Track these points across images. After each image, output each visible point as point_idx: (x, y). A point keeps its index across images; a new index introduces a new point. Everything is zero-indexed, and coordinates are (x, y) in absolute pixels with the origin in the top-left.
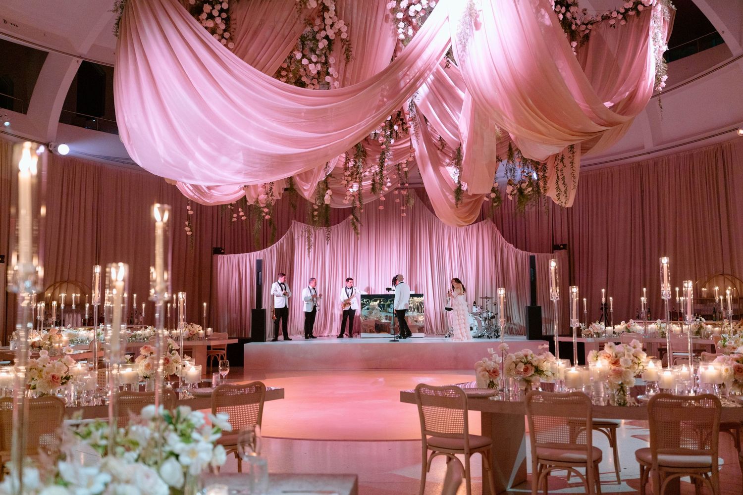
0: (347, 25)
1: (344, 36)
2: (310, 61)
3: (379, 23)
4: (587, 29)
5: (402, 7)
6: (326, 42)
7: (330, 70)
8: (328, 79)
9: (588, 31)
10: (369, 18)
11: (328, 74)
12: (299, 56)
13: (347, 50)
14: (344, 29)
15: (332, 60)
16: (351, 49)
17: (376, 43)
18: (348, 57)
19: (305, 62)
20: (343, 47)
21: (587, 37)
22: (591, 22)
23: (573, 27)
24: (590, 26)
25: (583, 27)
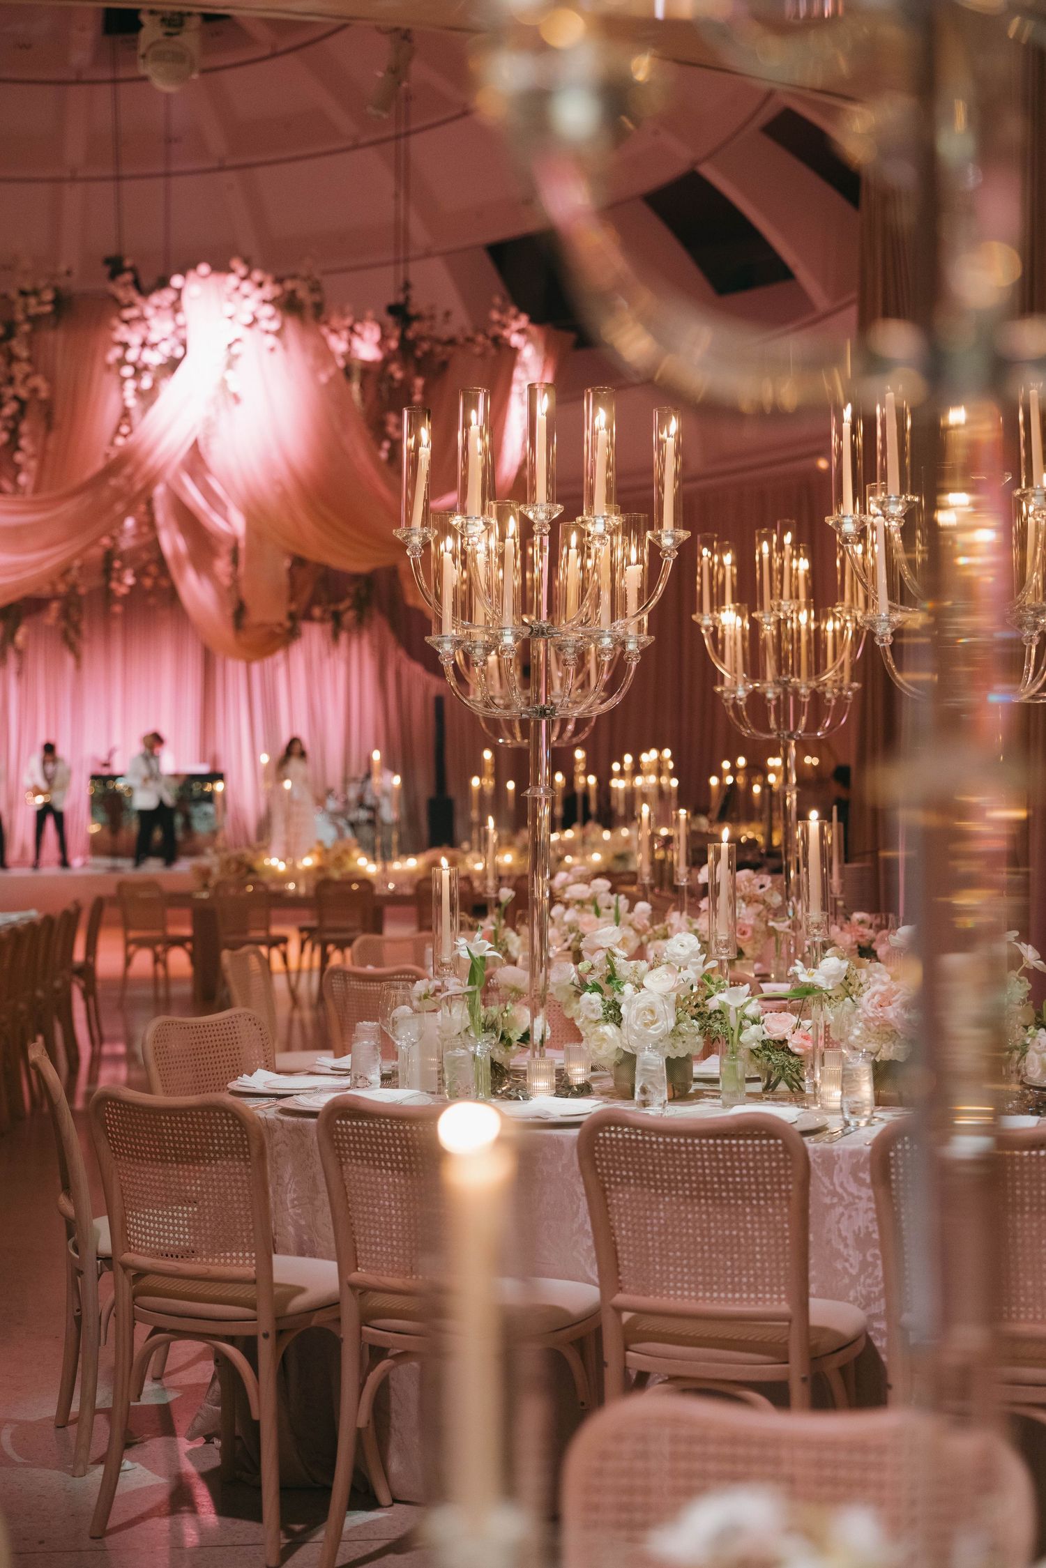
0: (47, 380)
1: (43, 395)
3: (96, 376)
4: (444, 352)
5: (129, 360)
6: (15, 406)
7: (22, 442)
8: (18, 457)
9: (445, 357)
11: (18, 450)
13: (45, 416)
14: (43, 386)
15: (25, 428)
16: (55, 414)
18: (49, 424)
20: (41, 409)
21: (444, 365)
22: (452, 342)
23: (419, 353)
24: (449, 349)
25: (439, 349)
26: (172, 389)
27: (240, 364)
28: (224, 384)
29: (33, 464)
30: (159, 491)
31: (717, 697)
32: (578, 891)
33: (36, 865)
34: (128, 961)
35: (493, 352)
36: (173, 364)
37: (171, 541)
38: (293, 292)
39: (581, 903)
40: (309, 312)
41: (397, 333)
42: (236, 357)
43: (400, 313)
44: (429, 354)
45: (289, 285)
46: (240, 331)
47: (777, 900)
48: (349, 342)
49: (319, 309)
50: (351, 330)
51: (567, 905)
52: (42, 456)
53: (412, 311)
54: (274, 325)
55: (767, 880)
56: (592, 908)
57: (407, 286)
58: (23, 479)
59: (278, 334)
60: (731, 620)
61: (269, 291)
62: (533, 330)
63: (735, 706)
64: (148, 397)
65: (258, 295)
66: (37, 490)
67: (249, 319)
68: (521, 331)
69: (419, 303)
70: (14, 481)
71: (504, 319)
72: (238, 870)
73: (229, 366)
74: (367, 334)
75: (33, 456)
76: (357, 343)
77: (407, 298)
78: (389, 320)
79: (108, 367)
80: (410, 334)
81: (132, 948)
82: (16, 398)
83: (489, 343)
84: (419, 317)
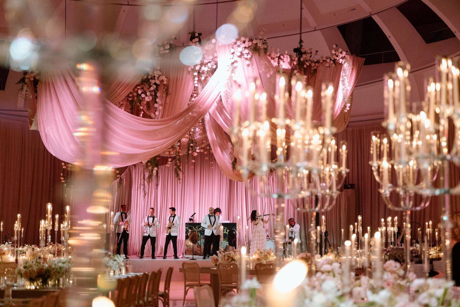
0: (167, 77)
1: (165, 83)
2: (146, 95)
3: (185, 75)
4: (315, 66)
5: (197, 69)
6: (155, 86)
7: (157, 100)
8: (156, 105)
9: (316, 67)
10: (179, 73)
11: (156, 102)
12: (140, 92)
13: (166, 90)
14: (165, 79)
15: (158, 95)
16: (169, 89)
17: (183, 85)
18: (167, 94)
19: (143, 96)
20: (164, 88)
21: (315, 70)
22: (318, 62)
23: (305, 66)
24: (317, 64)
25: (313, 65)
26: (212, 80)
27: (236, 71)
28: (231, 78)
29: (161, 108)
30: (207, 117)
31: (379, 194)
32: (327, 267)
33: (165, 257)
34: (186, 293)
35: (334, 65)
36: (213, 71)
37: (211, 136)
38: (256, 44)
39: (329, 272)
40: (262, 52)
41: (297, 59)
42: (236, 67)
43: (299, 51)
44: (308, 67)
45: (255, 42)
46: (236, 58)
47: (402, 272)
48: (279, 63)
49: (266, 50)
50: (279, 58)
51: (323, 273)
52: (164, 106)
53: (303, 51)
54: (249, 56)
55: (398, 265)
56: (331, 274)
57: (301, 41)
58: (157, 113)
59: (250, 59)
60: (385, 165)
61: (247, 44)
62: (348, 57)
63: (386, 198)
64: (203, 83)
65: (243, 45)
66: (162, 117)
67: (239, 54)
68: (342, 58)
69: (306, 47)
70: (155, 113)
71: (337, 53)
72: (228, 259)
73: (233, 71)
74: (285, 60)
75: (161, 105)
76: (281, 63)
77: (301, 46)
78: (294, 54)
79: (189, 72)
80: (302, 59)
81: (187, 288)
82: (155, 84)
83: (332, 62)
84: (305, 53)
